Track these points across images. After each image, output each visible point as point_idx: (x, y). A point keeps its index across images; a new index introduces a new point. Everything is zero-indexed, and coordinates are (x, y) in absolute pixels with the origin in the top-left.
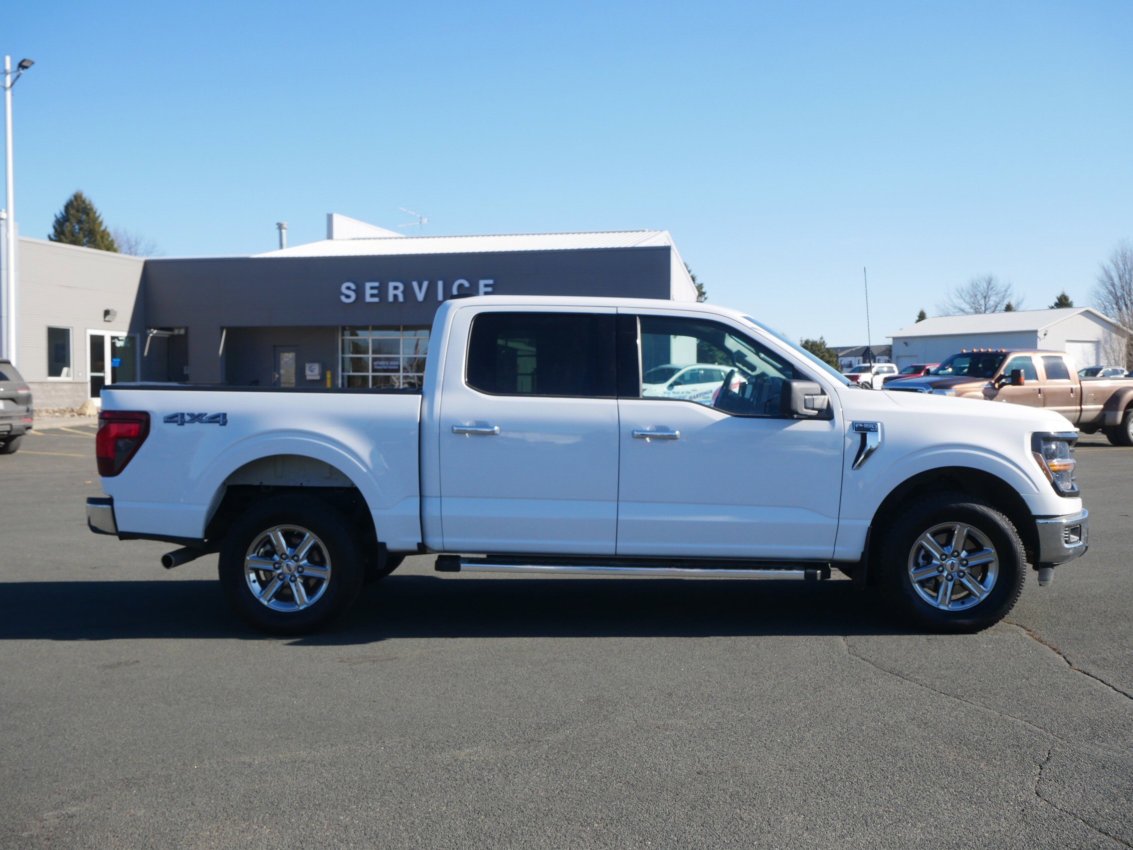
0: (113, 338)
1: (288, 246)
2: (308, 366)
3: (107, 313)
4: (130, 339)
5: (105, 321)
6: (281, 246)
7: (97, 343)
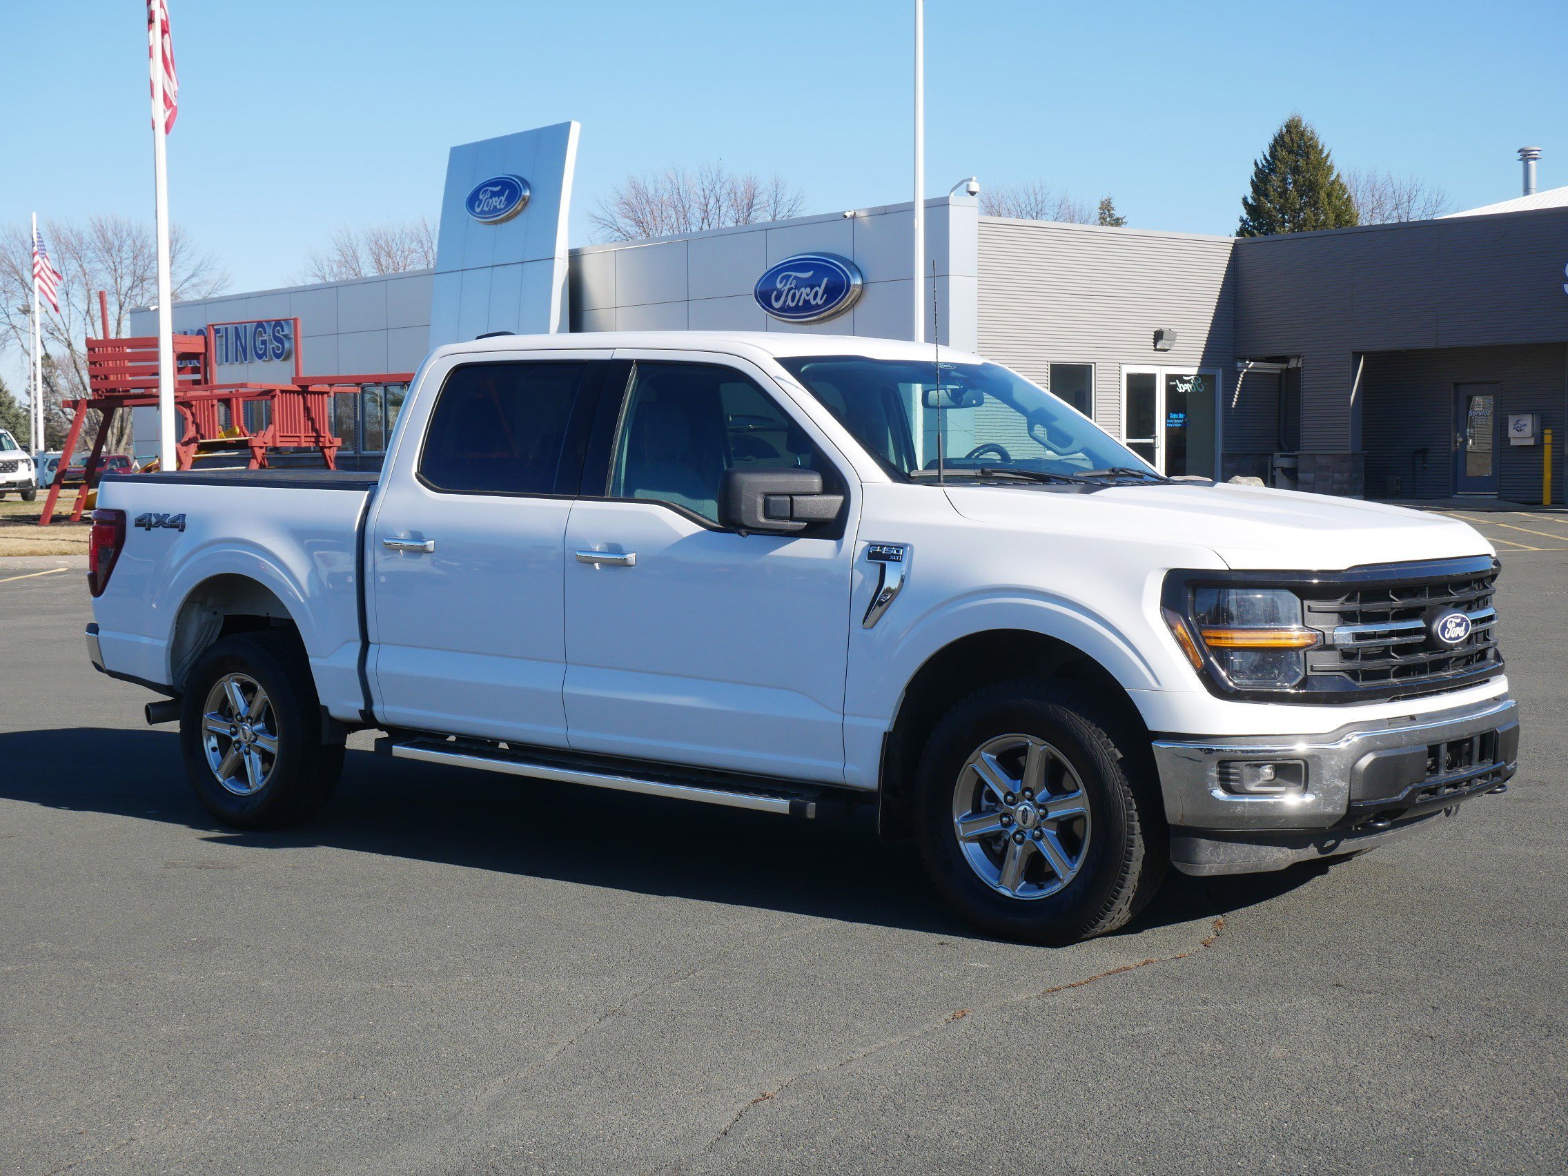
0: (1170, 378)
1: (1539, 190)
2: (1512, 420)
3: (1158, 336)
4: (1203, 378)
5: (1156, 350)
6: (1527, 191)
7: (1140, 389)
